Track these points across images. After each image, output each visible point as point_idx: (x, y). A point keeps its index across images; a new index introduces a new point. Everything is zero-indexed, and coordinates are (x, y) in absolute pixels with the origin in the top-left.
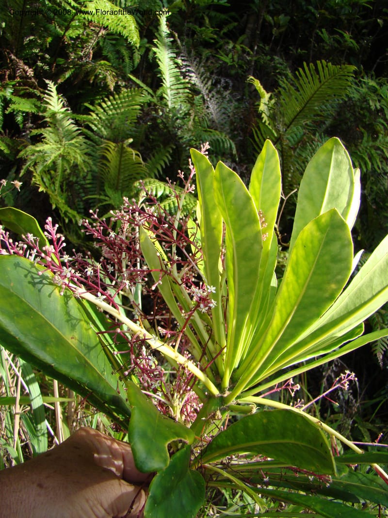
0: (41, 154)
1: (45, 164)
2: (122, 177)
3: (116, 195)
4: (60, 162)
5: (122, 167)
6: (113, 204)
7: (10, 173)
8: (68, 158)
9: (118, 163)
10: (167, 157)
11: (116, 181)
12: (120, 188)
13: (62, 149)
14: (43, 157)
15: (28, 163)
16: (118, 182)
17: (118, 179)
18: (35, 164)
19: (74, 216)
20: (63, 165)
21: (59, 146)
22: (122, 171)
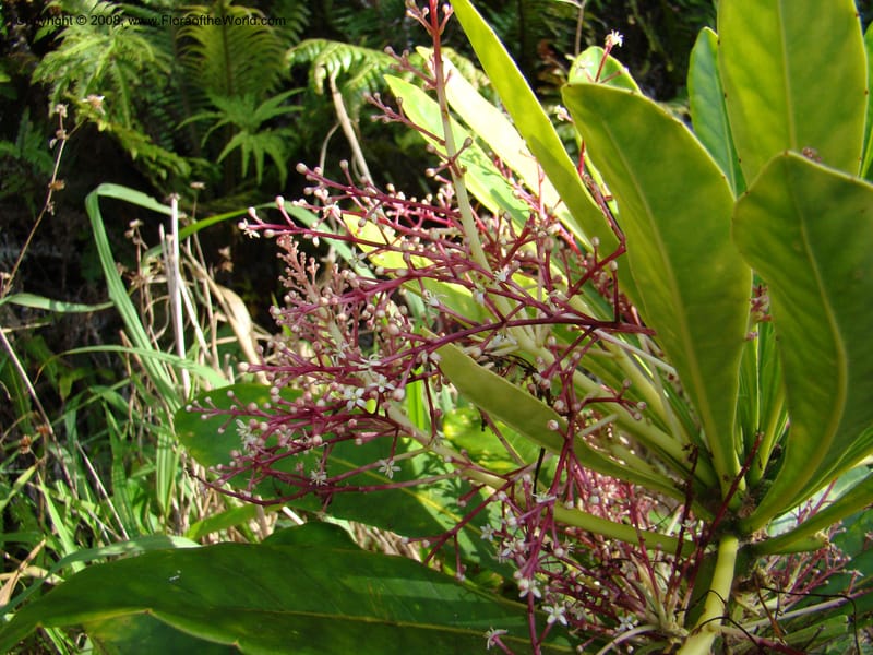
0: (73, 64)
1: (89, 79)
2: (234, 68)
3: (234, 104)
4: (114, 69)
5: (231, 48)
6: (235, 121)
7: (22, 123)
8: (128, 56)
9: (221, 42)
10: (301, 11)
11: (225, 80)
12: (236, 89)
13: (113, 42)
14: (79, 68)
15: (57, 88)
16: (230, 80)
17: (229, 73)
18: (72, 85)
19: (174, 163)
20: (123, 73)
21: (105, 38)
22: (231, 55)
